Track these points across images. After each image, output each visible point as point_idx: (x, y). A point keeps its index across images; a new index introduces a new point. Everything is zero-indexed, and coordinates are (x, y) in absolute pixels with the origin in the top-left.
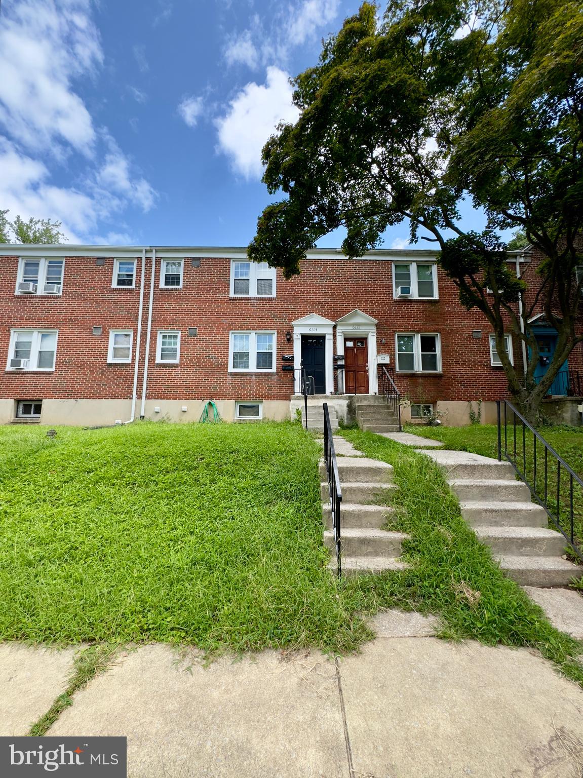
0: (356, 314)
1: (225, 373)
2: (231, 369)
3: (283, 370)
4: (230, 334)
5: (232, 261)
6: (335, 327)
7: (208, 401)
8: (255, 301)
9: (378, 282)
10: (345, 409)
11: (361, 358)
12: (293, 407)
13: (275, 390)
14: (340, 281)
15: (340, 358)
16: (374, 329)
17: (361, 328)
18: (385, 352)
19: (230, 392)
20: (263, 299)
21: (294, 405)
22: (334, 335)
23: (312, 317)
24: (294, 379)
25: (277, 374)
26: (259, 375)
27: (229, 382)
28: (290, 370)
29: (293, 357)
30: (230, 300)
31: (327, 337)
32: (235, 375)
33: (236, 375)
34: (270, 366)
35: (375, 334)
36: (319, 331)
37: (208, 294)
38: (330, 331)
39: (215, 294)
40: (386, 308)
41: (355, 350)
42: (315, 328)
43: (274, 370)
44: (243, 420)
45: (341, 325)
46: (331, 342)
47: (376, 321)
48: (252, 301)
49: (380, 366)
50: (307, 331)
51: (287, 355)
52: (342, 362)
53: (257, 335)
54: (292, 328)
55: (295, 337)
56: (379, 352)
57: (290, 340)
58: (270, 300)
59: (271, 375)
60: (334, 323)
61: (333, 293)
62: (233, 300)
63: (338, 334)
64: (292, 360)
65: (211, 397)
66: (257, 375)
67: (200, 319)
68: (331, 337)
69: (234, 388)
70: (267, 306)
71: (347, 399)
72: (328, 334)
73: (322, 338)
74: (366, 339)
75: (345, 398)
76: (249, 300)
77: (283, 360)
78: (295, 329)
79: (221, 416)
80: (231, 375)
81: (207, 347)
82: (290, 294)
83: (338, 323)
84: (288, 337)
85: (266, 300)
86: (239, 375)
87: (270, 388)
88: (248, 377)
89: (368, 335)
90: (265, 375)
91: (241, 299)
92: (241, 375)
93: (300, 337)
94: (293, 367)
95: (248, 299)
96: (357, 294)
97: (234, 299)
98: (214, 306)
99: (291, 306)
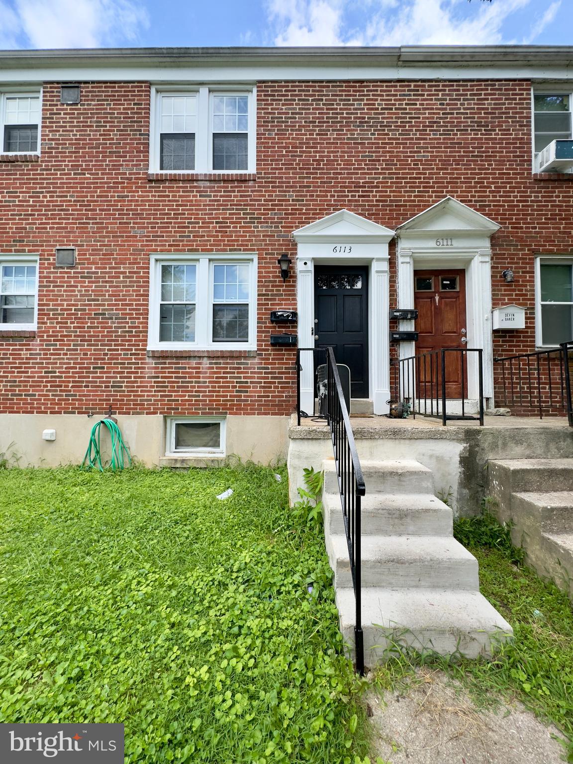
0: (444, 212)
1: (142, 353)
2: (154, 344)
3: (272, 345)
4: (152, 262)
5: (153, 90)
6: (393, 244)
7: (102, 417)
8: (208, 184)
9: (497, 134)
10: (455, 470)
11: (449, 316)
12: (296, 462)
13: (255, 392)
14: (406, 133)
15: (405, 315)
16: (487, 243)
17: (456, 243)
18: (511, 302)
19: (151, 395)
20: (227, 180)
21: (299, 457)
22: (392, 263)
23: (341, 219)
24: (298, 368)
25: (258, 353)
26: (218, 357)
27: (149, 372)
28: (288, 345)
29: (295, 314)
30: (150, 181)
31: (375, 267)
32: (162, 356)
33: (167, 357)
34: (244, 338)
35: (488, 259)
36: (357, 253)
37: (99, 167)
38: (383, 251)
39: (116, 167)
40: (515, 196)
41: (437, 298)
42: (348, 246)
43: (251, 345)
44: (183, 461)
45: (409, 238)
46: (386, 278)
47: (494, 226)
48: (201, 184)
49: (500, 335)
50: (326, 253)
51: (282, 310)
52: (407, 327)
53: (212, 265)
54: (293, 245)
55: (299, 266)
56: (496, 302)
57: (288, 276)
58: (243, 180)
59: (245, 357)
60: (392, 233)
61: (389, 163)
62: (157, 181)
63: (400, 260)
64: (291, 320)
65: (111, 408)
66: (213, 356)
67: (83, 228)
68: (385, 266)
69: (161, 386)
70: (235, 196)
71: (459, 440)
72: (379, 260)
73: (362, 270)
74: (462, 273)
75: (454, 437)
76: (193, 181)
77: (272, 322)
78: (300, 247)
79: (134, 450)
80: (154, 357)
81: (99, 293)
82: (289, 165)
83: (403, 232)
84: (284, 267)
85: (233, 181)
86: (172, 357)
87: (243, 387)
88: (193, 363)
89: (469, 261)
90: (232, 357)
91: (174, 179)
92: (177, 358)
93: (311, 267)
94: (295, 338)
95: (192, 179)
96: (446, 163)
97: (159, 180)
98: (113, 196)
99: (292, 195)
